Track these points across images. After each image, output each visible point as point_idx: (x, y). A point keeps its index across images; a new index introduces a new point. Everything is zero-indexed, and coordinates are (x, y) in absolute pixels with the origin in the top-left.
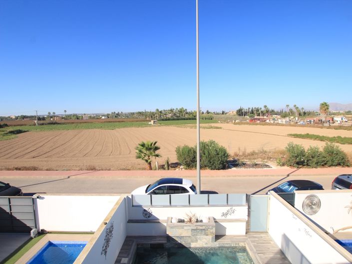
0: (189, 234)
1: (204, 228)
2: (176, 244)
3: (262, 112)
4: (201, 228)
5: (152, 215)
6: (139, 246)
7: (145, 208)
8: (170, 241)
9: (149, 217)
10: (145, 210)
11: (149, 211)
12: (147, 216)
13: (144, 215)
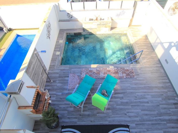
0: (96, 27)
1: (104, 23)
8: (85, 31)
9: (71, 18)
10: (68, 13)
11: (71, 14)
12: (70, 17)
13: (68, 17)
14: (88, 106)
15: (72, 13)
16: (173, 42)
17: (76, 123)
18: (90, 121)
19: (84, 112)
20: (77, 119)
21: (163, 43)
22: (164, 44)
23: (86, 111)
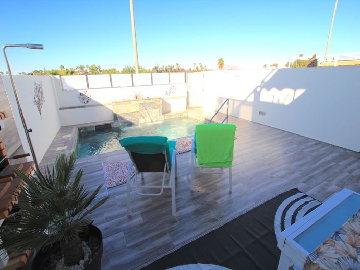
0: (137, 109)
1: (151, 101)
2: (125, 122)
3: (175, 70)
4: (149, 101)
5: (91, 99)
6: (81, 131)
7: (81, 91)
8: (117, 119)
9: (87, 102)
10: (81, 94)
11: (86, 95)
12: (85, 101)
13: (81, 100)
14: (183, 197)
15: (89, 94)
16: (258, 87)
17: (168, 245)
18: (208, 222)
19: (180, 211)
20: (168, 235)
21: (245, 100)
22: (248, 100)
23: (184, 207)
